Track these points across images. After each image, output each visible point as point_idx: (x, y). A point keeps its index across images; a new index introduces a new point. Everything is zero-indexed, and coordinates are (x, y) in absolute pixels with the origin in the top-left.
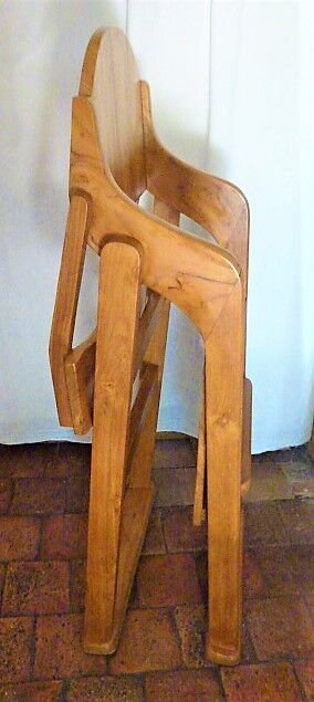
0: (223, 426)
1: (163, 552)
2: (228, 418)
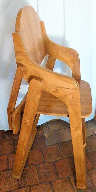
0: (76, 131)
1: (62, 158)
2: (78, 129)
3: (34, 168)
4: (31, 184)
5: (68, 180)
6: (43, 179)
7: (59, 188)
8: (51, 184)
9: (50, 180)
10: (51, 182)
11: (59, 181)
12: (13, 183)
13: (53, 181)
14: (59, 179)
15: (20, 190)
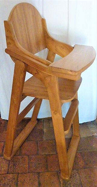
0: (56, 114)
3: (26, 158)
4: (19, 172)
5: (56, 174)
6: (32, 170)
7: (45, 179)
8: (39, 175)
9: (38, 171)
10: (39, 173)
11: (47, 174)
12: (3, 168)
13: (42, 172)
14: (48, 171)
15: (8, 175)
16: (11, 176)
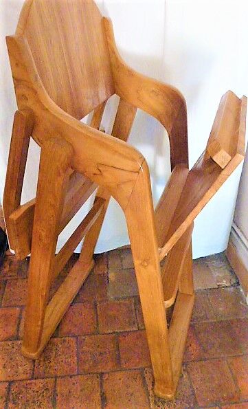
1: (135, 329)
3: (72, 341)
4: (59, 374)
5: (139, 376)
6: (86, 367)
8: (101, 379)
9: (100, 369)
10: (102, 374)
11: (119, 375)
12: (21, 366)
13: (107, 373)
14: (121, 370)
15: (34, 381)
16: (39, 383)
